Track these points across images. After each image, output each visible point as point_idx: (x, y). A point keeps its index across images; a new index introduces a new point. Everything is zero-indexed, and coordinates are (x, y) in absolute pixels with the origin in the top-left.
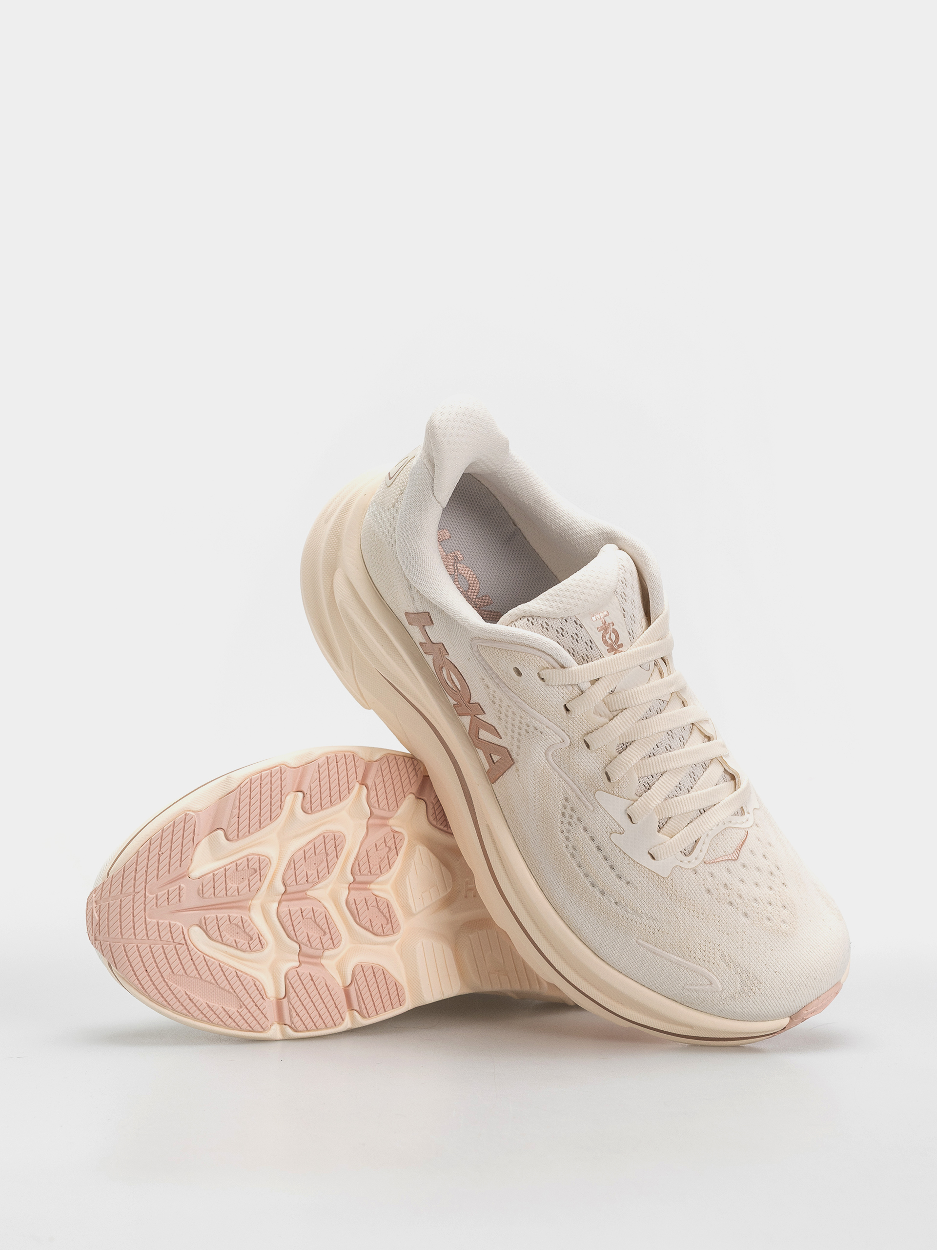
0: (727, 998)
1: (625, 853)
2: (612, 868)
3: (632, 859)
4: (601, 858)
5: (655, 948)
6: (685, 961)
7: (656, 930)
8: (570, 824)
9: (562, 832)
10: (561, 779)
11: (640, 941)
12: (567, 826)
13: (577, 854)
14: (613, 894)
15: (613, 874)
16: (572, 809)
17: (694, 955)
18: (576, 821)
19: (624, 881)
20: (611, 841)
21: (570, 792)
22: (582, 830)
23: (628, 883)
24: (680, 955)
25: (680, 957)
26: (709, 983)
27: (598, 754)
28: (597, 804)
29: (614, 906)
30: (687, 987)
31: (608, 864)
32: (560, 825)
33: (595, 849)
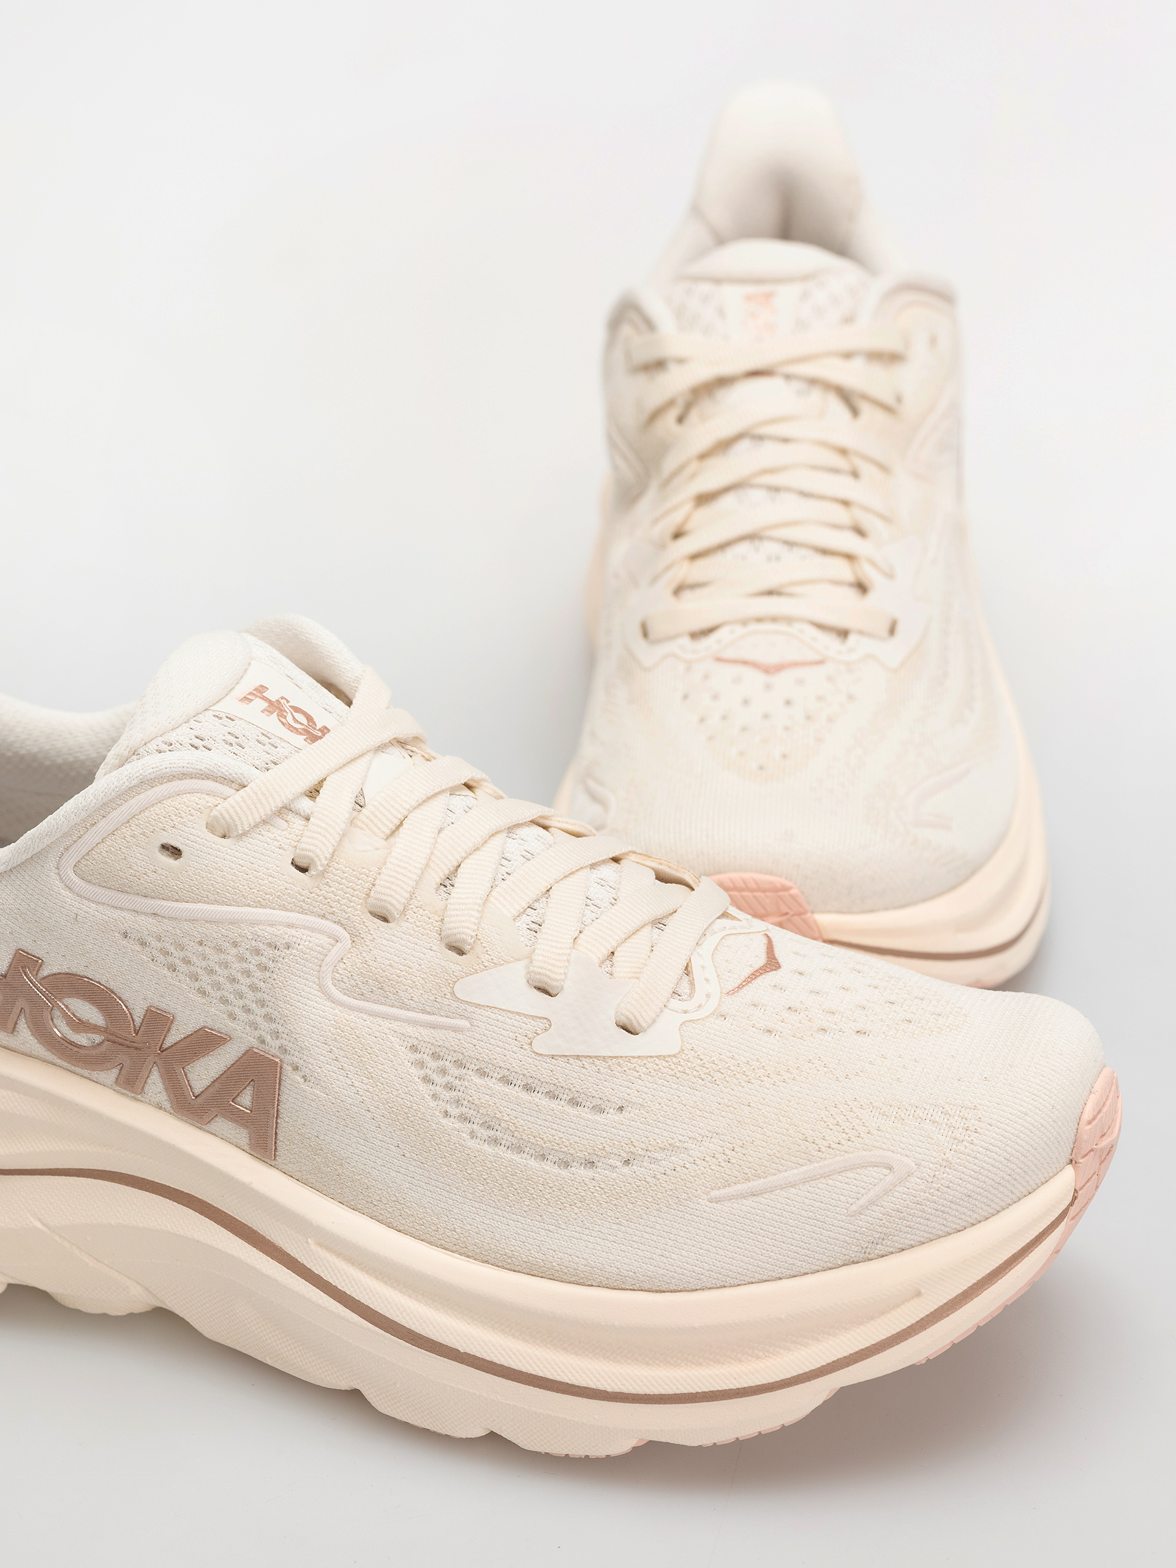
0: (937, 1173)
1: (578, 1057)
2: (574, 1102)
3: (596, 1057)
4: (545, 1102)
5: (750, 1184)
6: (816, 1165)
7: (727, 1152)
8: (450, 1087)
9: (446, 1114)
10: (380, 1021)
11: (715, 1193)
12: (447, 1095)
13: (499, 1133)
14: (608, 1149)
15: (585, 1113)
16: (436, 1056)
17: (826, 1143)
18: (456, 1072)
19: (612, 1110)
20: (541, 1055)
21: (410, 1030)
22: (477, 1080)
23: (621, 1109)
24: (801, 1161)
25: (802, 1166)
26: (887, 1172)
27: (411, 920)
28: (470, 1009)
29: (626, 1170)
30: (854, 1208)
31: (562, 1102)
32: (433, 1104)
33: (524, 1096)
